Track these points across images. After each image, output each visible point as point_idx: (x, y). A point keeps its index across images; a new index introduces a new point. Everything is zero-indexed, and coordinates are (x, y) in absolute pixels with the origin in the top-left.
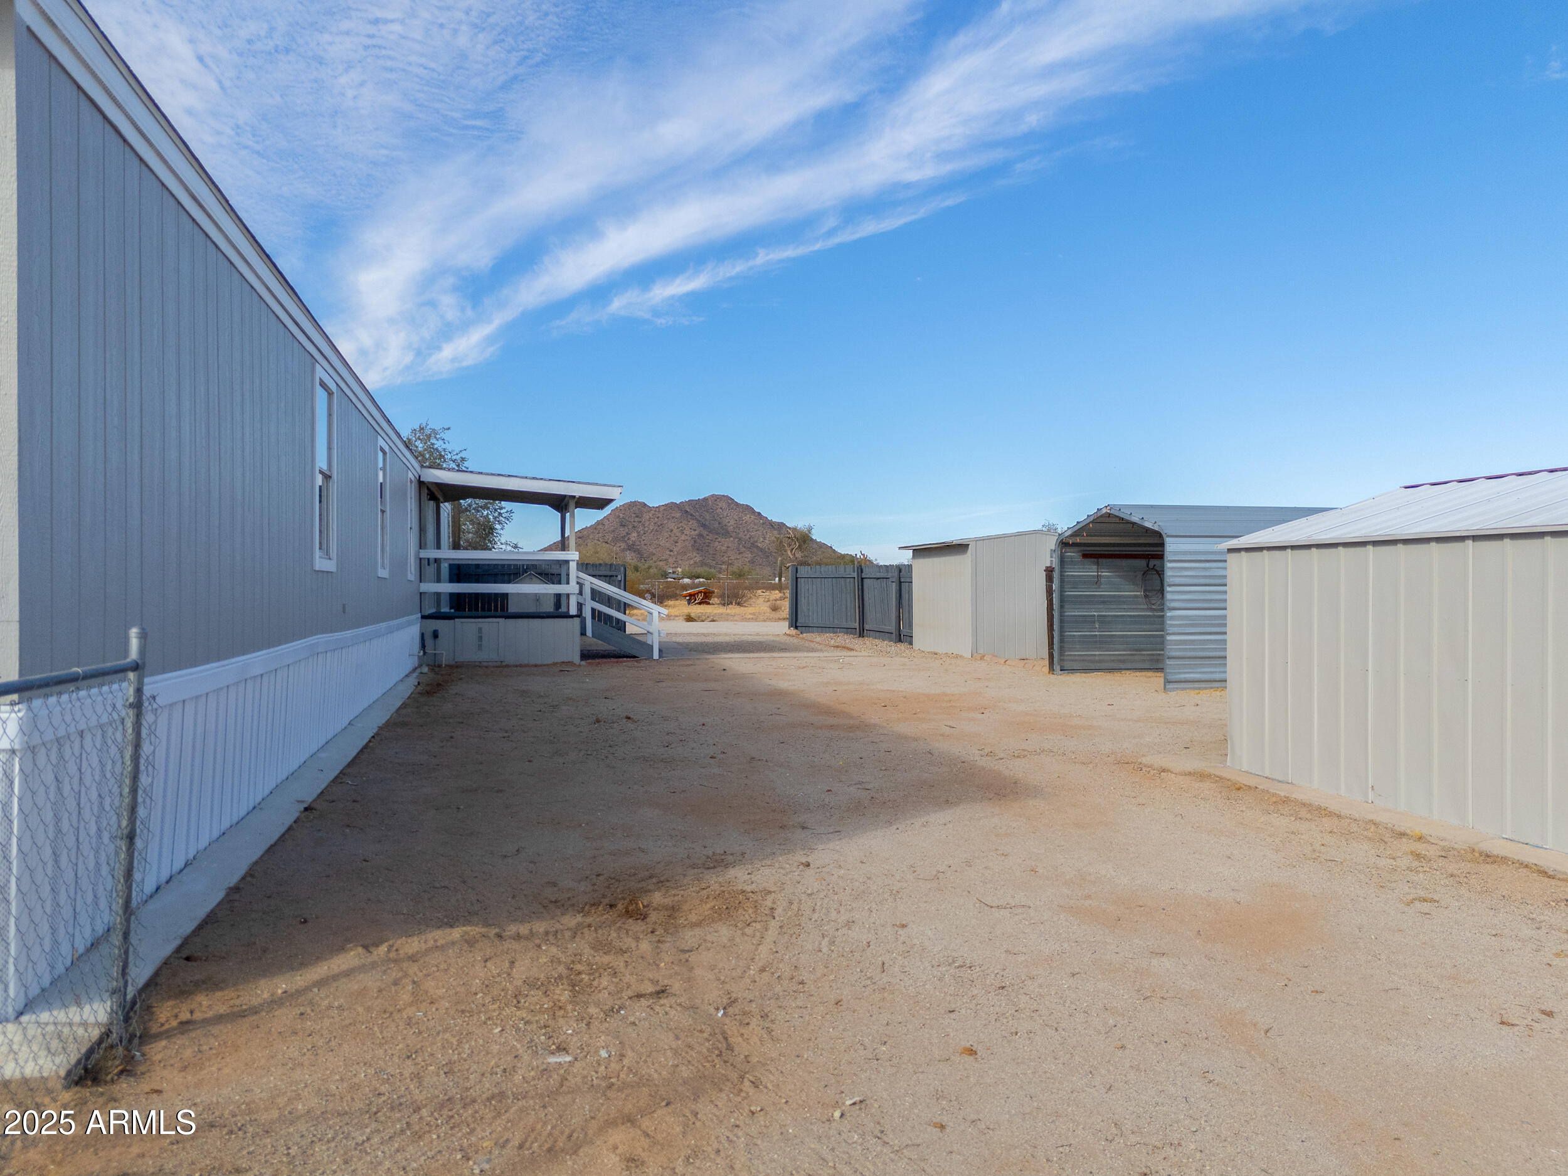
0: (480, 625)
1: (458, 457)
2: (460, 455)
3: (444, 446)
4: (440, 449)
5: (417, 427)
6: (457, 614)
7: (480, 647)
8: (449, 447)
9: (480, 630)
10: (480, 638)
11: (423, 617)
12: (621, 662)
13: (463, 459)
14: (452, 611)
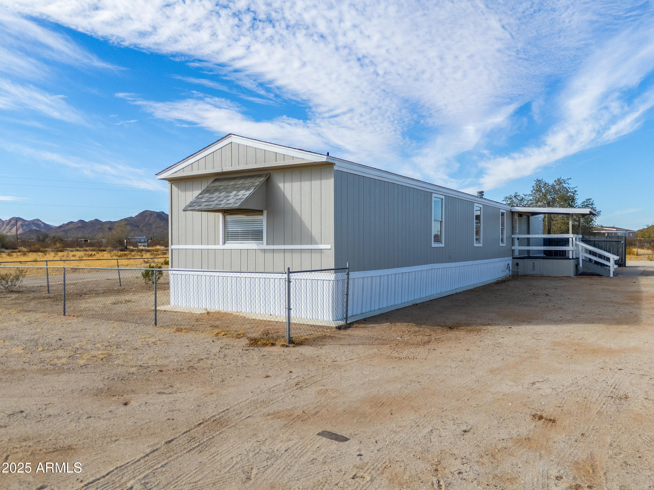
0: (534, 261)
1: (573, 190)
2: (574, 190)
3: (568, 186)
4: (567, 187)
5: (556, 179)
6: (548, 257)
7: (534, 269)
8: (571, 186)
9: (534, 263)
10: (534, 266)
11: (513, 258)
12: (592, 277)
13: (575, 191)
14: (545, 256)
